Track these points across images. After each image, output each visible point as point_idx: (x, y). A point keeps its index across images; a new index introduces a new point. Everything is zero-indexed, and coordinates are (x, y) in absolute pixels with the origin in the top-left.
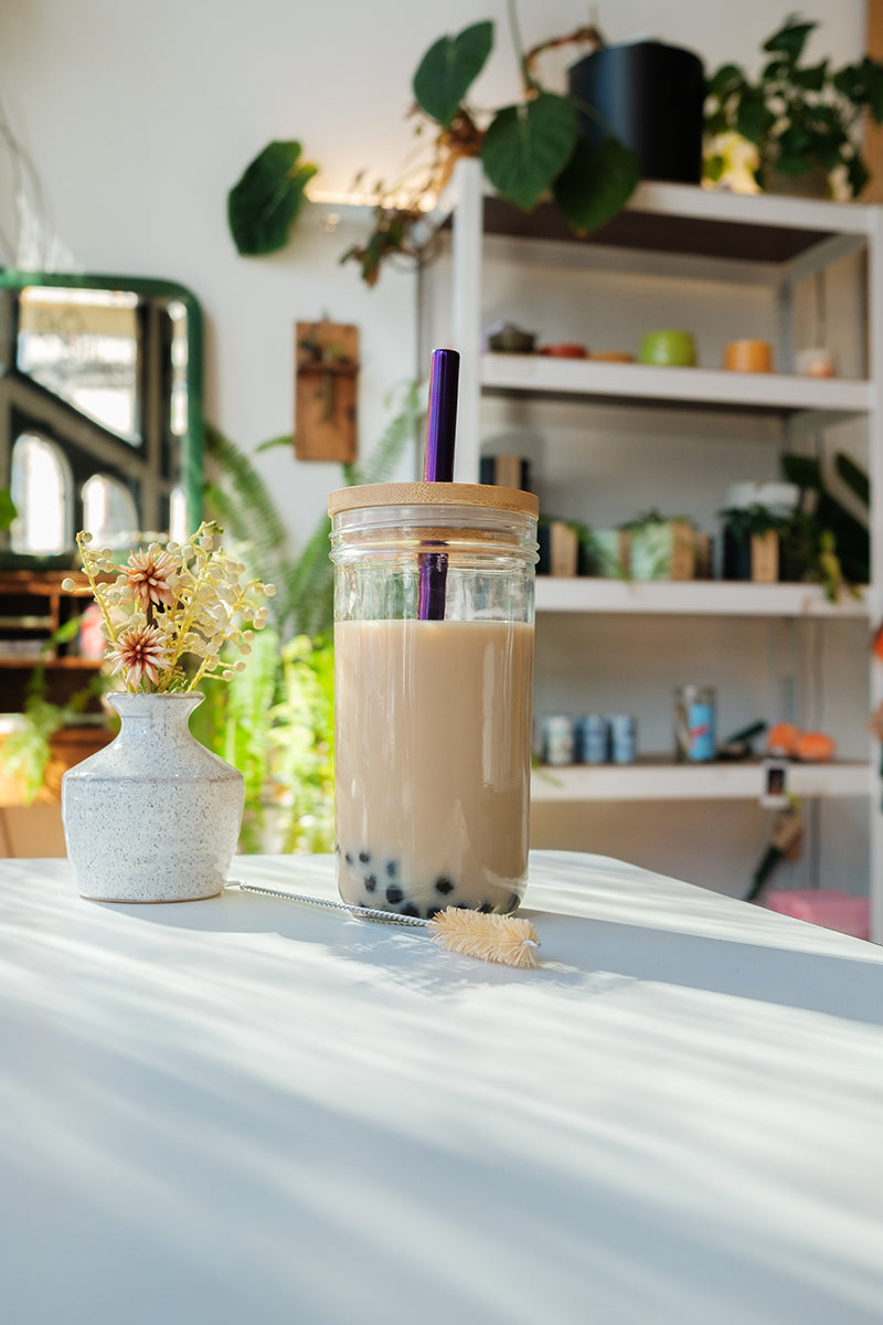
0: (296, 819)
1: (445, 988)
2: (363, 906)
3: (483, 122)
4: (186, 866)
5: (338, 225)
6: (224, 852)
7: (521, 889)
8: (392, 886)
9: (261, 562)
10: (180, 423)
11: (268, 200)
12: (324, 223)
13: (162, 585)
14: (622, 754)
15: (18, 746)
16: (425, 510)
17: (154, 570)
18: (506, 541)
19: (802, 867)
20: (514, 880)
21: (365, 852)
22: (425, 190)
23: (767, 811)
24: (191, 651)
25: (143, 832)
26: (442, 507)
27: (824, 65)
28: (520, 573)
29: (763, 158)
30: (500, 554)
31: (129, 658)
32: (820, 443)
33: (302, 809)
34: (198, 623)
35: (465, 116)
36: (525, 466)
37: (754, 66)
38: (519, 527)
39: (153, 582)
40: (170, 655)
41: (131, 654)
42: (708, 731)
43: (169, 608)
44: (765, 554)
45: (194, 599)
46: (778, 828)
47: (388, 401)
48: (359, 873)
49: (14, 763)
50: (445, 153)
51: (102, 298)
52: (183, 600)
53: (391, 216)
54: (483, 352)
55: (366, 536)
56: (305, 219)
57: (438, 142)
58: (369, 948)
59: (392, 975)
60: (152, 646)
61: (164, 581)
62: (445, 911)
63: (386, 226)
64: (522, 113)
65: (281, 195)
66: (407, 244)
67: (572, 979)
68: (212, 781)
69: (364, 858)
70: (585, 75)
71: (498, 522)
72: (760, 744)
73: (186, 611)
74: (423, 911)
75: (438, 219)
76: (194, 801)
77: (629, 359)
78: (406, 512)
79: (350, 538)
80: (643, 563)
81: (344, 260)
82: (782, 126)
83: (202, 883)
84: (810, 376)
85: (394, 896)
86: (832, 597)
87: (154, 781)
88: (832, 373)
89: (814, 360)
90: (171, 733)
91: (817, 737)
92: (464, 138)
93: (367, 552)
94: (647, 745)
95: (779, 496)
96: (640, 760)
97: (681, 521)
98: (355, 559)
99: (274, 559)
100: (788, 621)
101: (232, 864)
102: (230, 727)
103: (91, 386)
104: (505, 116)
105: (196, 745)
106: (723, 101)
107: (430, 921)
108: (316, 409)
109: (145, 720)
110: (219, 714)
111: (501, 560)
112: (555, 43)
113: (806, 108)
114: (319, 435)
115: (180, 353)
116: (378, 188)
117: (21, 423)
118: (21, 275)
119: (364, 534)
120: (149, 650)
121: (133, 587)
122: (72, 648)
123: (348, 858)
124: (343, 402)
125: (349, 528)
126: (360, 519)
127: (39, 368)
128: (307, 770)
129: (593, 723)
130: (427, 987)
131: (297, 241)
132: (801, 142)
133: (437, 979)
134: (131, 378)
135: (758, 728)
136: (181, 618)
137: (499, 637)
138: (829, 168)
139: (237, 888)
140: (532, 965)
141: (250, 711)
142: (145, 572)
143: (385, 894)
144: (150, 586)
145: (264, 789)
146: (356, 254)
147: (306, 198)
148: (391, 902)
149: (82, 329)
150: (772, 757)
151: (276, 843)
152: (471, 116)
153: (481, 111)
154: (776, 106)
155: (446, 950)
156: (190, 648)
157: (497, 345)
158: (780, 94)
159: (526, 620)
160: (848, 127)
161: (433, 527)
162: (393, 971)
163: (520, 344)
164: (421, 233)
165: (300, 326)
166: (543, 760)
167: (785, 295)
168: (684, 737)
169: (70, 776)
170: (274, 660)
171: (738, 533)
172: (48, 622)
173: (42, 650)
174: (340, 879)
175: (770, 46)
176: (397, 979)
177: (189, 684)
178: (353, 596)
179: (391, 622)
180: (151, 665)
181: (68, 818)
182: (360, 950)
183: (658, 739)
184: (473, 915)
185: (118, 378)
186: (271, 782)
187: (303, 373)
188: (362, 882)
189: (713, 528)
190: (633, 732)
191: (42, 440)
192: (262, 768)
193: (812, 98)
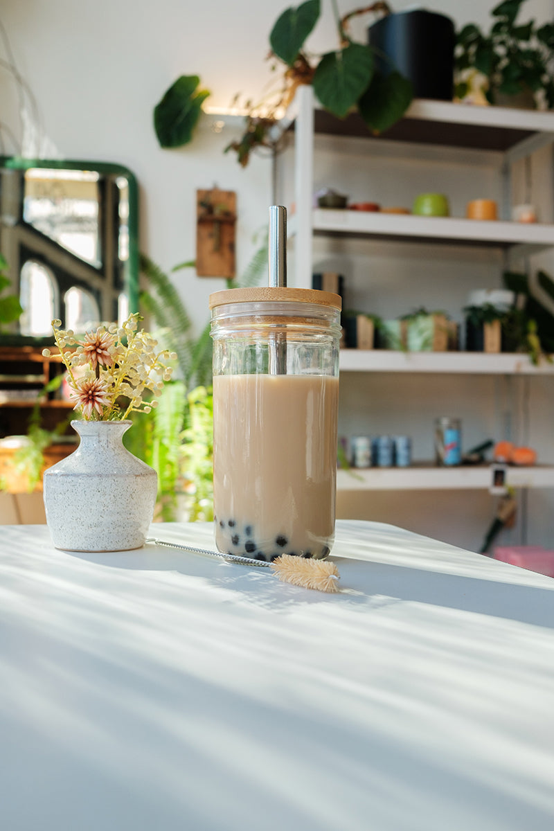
0: (197, 501)
1: (280, 605)
2: (230, 554)
3: (314, 62)
4: (121, 529)
5: (223, 128)
6: (145, 520)
7: (330, 543)
8: (249, 541)
9: (175, 341)
10: (124, 253)
11: (179, 112)
12: (214, 127)
13: (105, 352)
14: (402, 460)
15: (23, 456)
16: (270, 305)
17: (100, 343)
18: (321, 324)
19: (516, 531)
20: (326, 538)
21: (232, 521)
22: (278, 106)
23: (494, 497)
24: (124, 394)
25: (93, 508)
26: (281, 303)
27: (531, 24)
28: (330, 345)
29: (492, 85)
30: (317, 332)
31: (85, 399)
32: (527, 265)
33: (201, 495)
34: (128, 377)
35: (302, 58)
36: (341, 280)
37: (486, 24)
38: (329, 316)
39: (99, 351)
40: (110, 397)
41: (85, 396)
42: (457, 446)
43: (110, 368)
44: (492, 334)
45: (125, 362)
46: (501, 507)
47: (255, 239)
48: (228, 533)
49: (21, 467)
50: (290, 82)
51: (76, 175)
52: (119, 363)
53: (256, 122)
54: (314, 208)
55: (232, 322)
56: (202, 124)
57: (286, 75)
58: (233, 580)
59: (247, 597)
60: (99, 391)
61: (106, 350)
62: (281, 557)
63: (253, 129)
64: (339, 56)
65: (187, 110)
66: (267, 140)
67: (360, 600)
68: (137, 476)
69: (231, 524)
70: (378, 32)
71: (316, 312)
72: (489, 455)
73: (120, 369)
74: (268, 557)
75: (286, 124)
76: (125, 489)
77: (407, 212)
78: (258, 306)
79: (222, 323)
80: (415, 341)
81: (226, 151)
82: (504, 63)
83: (131, 539)
84: (521, 222)
85: (250, 548)
86: (535, 361)
87: (100, 476)
88: (535, 220)
89: (523, 212)
90: (111, 446)
91: (525, 450)
92: (302, 72)
93: (233, 331)
94: (417, 455)
95: (501, 298)
96: (414, 465)
97: (439, 314)
98: (226, 336)
99: (183, 338)
100: (507, 377)
101: (150, 528)
102: (156, 444)
103: (69, 231)
104: (328, 58)
105: (127, 453)
106: (467, 47)
107: (272, 563)
108: (209, 245)
109: (95, 438)
110: (148, 436)
111: (318, 336)
112: (360, 12)
113: (519, 51)
114: (212, 261)
115: (124, 210)
116: (248, 104)
117: (26, 254)
118: (24, 161)
119: (231, 320)
120: (97, 394)
121: (87, 355)
122: (57, 395)
123: (221, 524)
124: (226, 240)
125: (222, 316)
126: (228, 311)
127: (37, 220)
128: (204, 471)
129: (384, 441)
130: (268, 604)
131: (197, 139)
132: (516, 73)
133: (275, 599)
134: (95, 226)
135: (488, 445)
136: (117, 374)
137: (316, 385)
138: (534, 90)
139: (154, 543)
140: (335, 591)
141: (168, 434)
142: (94, 345)
143: (244, 546)
144: (97, 353)
145: (177, 483)
146: (234, 146)
147: (203, 111)
148: (248, 551)
149: (64, 196)
150: (497, 462)
151: (185, 516)
152: (306, 59)
153: (313, 55)
154: (500, 50)
155: (282, 581)
156: (123, 392)
157: (323, 204)
158: (503, 43)
159: (333, 375)
160: (546, 63)
161: (275, 316)
162: (248, 594)
163: (337, 203)
164: (275, 133)
165: (199, 192)
166: (352, 465)
167: (506, 171)
168: (441, 450)
169: (49, 473)
170: (183, 402)
171: (475, 322)
172: (43, 378)
173: (39, 396)
174: (217, 538)
175: (496, 12)
176: (250, 599)
177: (123, 415)
178: (225, 359)
179: (248, 376)
180: (98, 403)
181: (47, 499)
182: (228, 581)
183: (425, 451)
184: (299, 560)
185: (87, 226)
186: (181, 478)
187: (201, 222)
188: (230, 539)
189: (460, 319)
190: (409, 447)
191: (40, 265)
192: (175, 470)
193: (523, 45)
